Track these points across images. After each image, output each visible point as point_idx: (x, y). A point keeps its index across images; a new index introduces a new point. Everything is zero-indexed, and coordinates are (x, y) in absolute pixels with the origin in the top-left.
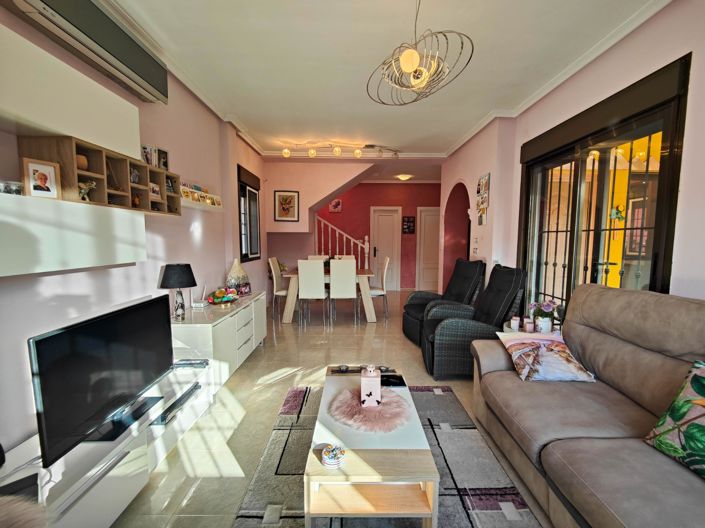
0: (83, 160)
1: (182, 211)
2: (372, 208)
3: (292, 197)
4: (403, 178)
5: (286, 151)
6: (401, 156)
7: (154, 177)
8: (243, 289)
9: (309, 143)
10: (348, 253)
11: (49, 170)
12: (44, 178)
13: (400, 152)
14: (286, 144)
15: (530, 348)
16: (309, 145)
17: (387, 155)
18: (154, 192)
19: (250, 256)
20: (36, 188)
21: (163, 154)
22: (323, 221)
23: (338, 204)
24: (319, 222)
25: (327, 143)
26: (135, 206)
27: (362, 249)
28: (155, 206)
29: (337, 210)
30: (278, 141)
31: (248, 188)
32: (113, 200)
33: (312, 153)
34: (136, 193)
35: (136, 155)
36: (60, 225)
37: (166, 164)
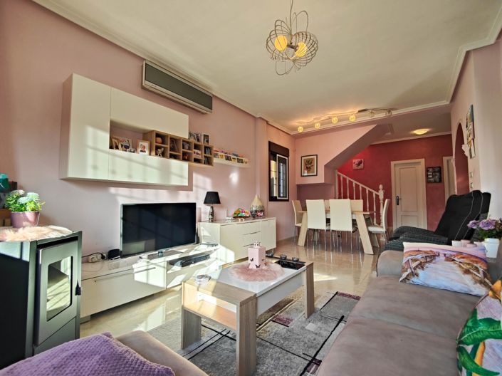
0: (159, 140)
1: (214, 164)
2: (393, 163)
3: (312, 160)
4: (420, 132)
5: (300, 128)
6: (394, 113)
7: (197, 147)
8: (259, 214)
9: (315, 119)
10: (358, 198)
11: (146, 144)
12: (144, 147)
13: (393, 109)
14: (300, 124)
15: (424, 255)
16: (315, 121)
17: (382, 115)
18: (196, 154)
19: (278, 198)
20: (141, 151)
21: (206, 137)
22: (342, 176)
23: (360, 163)
24: (339, 176)
25: (327, 117)
26: (184, 159)
27: (377, 196)
28: (197, 161)
29: (359, 167)
30: (294, 123)
31: (278, 155)
32: (172, 156)
33: (318, 126)
34: (184, 154)
35: (186, 136)
36: (145, 164)
37: (208, 141)
